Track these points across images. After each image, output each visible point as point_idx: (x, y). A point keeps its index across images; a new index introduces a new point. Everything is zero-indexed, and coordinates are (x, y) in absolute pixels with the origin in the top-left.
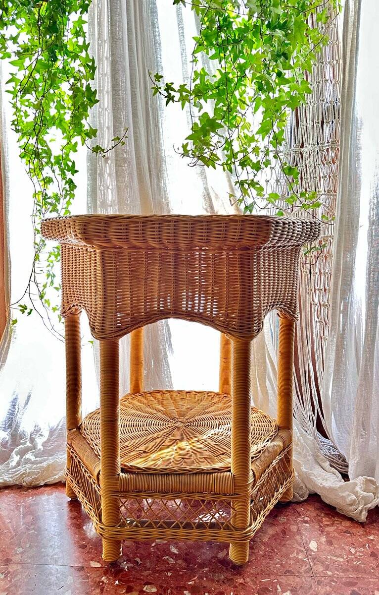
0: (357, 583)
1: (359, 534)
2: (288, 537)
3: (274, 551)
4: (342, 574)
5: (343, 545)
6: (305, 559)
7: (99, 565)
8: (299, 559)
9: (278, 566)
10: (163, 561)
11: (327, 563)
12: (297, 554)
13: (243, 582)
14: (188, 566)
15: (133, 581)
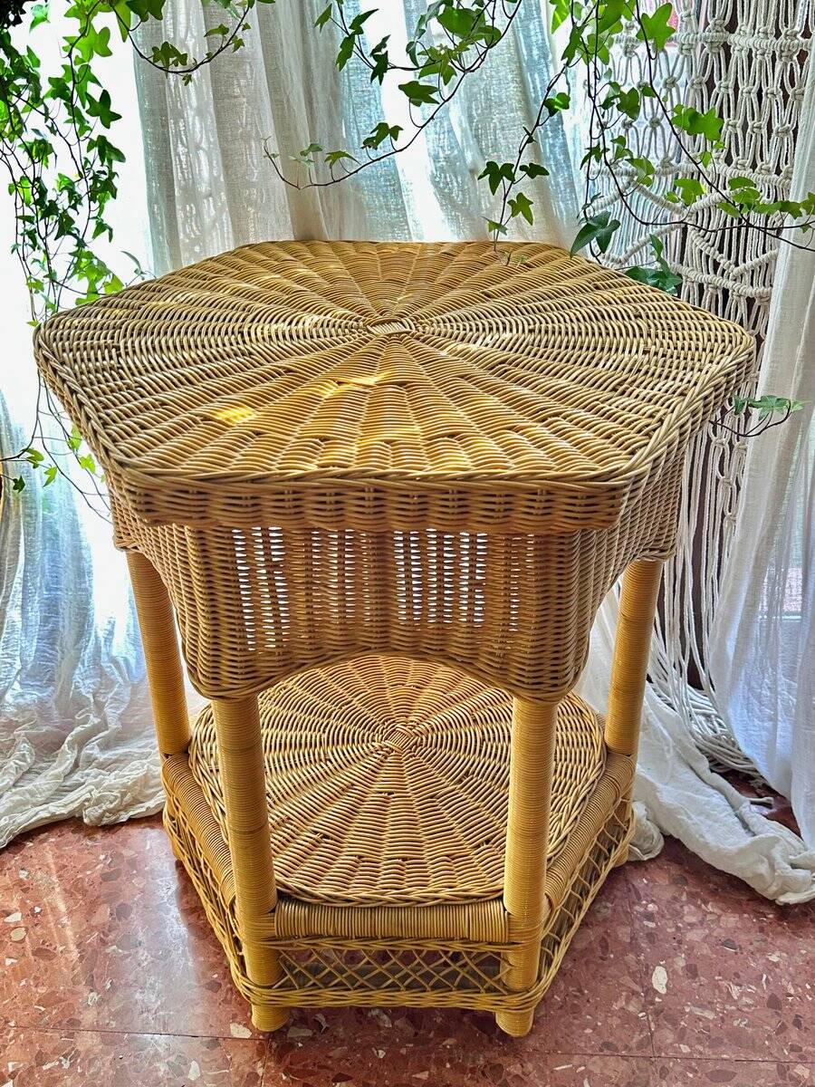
0: (735, 1074)
1: (751, 948)
2: (612, 956)
3: (583, 994)
4: (708, 1052)
5: (716, 978)
6: (641, 1015)
7: (247, 1034)
8: (629, 1014)
9: (588, 1031)
10: (370, 1022)
11: (682, 1023)
12: (628, 1000)
13: (520, 1073)
14: (416, 1034)
15: (311, 1074)
